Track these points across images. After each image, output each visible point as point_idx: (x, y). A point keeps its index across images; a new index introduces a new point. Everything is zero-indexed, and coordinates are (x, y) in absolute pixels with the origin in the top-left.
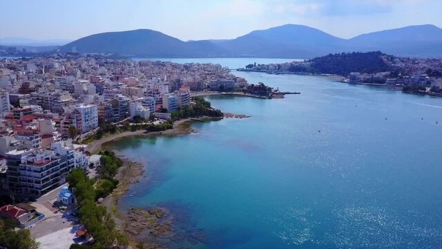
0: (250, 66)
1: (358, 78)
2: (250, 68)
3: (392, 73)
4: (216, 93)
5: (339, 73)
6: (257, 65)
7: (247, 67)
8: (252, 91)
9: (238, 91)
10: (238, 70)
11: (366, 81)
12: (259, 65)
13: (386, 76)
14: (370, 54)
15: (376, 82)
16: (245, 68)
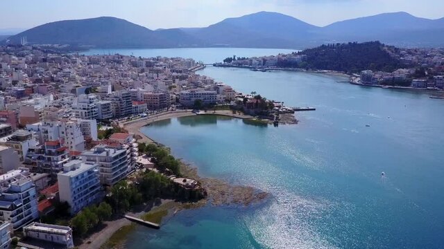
0: (228, 60)
1: (374, 79)
2: (229, 63)
3: (417, 72)
4: (189, 112)
5: (339, 69)
6: (236, 59)
7: (224, 61)
8: (245, 108)
9: (223, 108)
10: (214, 65)
11: (385, 83)
12: (239, 59)
13: (410, 76)
14: (367, 44)
15: (399, 84)
16: (223, 63)
